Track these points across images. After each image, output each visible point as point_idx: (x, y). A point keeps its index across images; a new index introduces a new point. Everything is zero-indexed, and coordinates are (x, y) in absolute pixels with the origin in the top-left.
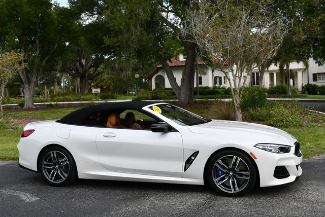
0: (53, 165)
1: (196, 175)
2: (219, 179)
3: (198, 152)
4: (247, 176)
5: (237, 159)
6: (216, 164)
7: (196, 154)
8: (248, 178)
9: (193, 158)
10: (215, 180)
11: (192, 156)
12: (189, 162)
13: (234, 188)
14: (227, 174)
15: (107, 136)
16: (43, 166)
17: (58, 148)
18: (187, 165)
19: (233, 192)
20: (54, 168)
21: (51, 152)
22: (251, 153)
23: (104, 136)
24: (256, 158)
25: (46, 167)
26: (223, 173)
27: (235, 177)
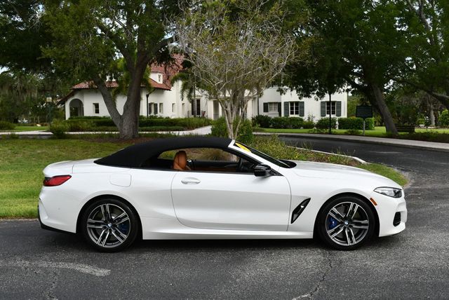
0: (103, 224)
1: (305, 227)
2: (333, 230)
3: (309, 199)
4: (366, 225)
5: (354, 206)
6: (330, 213)
7: (307, 202)
8: (367, 227)
9: (302, 207)
10: (329, 232)
11: (301, 204)
12: (298, 211)
13: (351, 239)
14: (342, 223)
15: (186, 183)
16: (88, 226)
17: (112, 200)
18: (295, 216)
19: (349, 244)
20: (105, 228)
21: (102, 206)
22: (371, 199)
23: (183, 182)
24: (376, 205)
25: (93, 226)
26: (337, 223)
27: (351, 226)
